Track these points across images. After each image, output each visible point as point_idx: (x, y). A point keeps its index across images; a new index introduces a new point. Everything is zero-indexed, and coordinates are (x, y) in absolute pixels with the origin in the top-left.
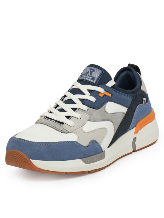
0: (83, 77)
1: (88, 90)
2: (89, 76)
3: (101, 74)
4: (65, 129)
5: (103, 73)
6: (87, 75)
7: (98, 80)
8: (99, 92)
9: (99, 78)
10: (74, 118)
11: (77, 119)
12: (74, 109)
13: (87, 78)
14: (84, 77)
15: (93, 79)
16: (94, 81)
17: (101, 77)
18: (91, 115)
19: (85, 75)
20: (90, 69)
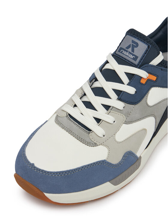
0: (122, 52)
1: (125, 73)
2: (130, 53)
3: (147, 51)
4: (93, 140)
5: (149, 48)
6: (127, 51)
7: (141, 59)
8: (141, 78)
9: (143, 56)
10: (105, 122)
11: (110, 124)
12: (107, 107)
13: (127, 56)
14: (123, 54)
15: (136, 58)
16: (136, 62)
17: (146, 55)
18: (127, 114)
19: (125, 50)
20: (133, 42)
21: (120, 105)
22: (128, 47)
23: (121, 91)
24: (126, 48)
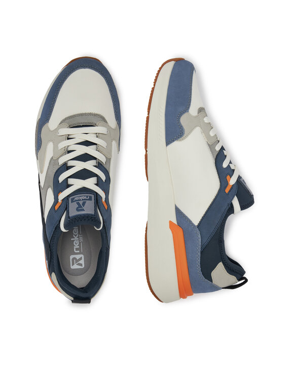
2: (80, 200)
6: (83, 200)
19: (85, 199)
20: (83, 210)
21: (61, 161)
22: (84, 204)
23: (67, 170)
24: (85, 202)
